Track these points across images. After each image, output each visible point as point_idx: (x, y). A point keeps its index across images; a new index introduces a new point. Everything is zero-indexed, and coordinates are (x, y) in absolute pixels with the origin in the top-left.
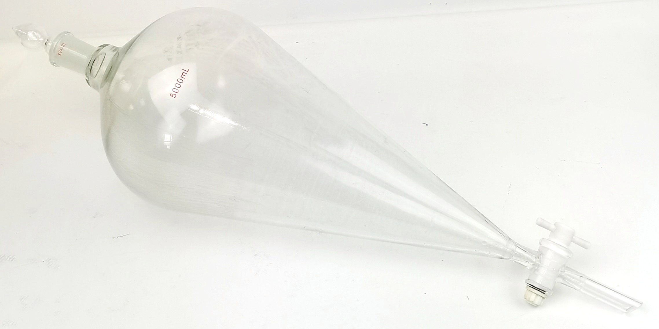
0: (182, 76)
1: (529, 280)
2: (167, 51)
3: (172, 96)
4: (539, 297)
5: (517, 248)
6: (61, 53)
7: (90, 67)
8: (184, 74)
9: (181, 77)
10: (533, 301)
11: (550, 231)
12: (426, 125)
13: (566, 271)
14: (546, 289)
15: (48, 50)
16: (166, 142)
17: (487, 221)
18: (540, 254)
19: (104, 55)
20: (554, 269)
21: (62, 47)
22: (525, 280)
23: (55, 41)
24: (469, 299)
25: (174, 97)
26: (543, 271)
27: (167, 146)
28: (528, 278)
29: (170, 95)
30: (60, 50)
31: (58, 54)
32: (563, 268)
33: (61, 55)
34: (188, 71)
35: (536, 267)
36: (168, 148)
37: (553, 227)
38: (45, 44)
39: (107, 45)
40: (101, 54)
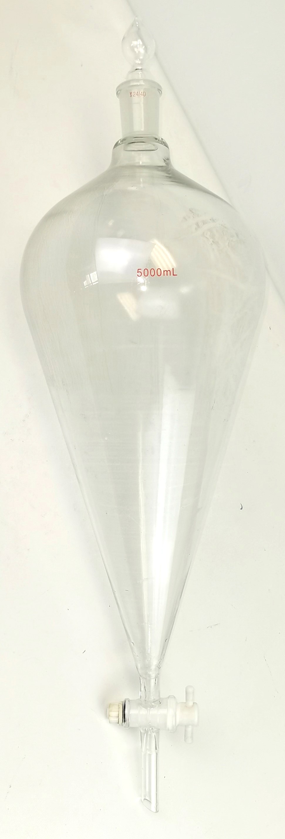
0: (166, 272)
1: (129, 701)
2: (192, 212)
3: (138, 272)
4: (117, 719)
5: (155, 679)
6: (133, 96)
7: (134, 140)
8: (169, 272)
9: (164, 271)
10: (111, 716)
11: (185, 702)
12: (241, 508)
13: (155, 734)
14: (128, 723)
15: (130, 78)
16: (89, 276)
17: (166, 640)
18: (159, 702)
19: (155, 149)
20: (150, 723)
21: (140, 93)
22: (128, 697)
23: (145, 80)
24: (84, 653)
25: (138, 275)
26: (143, 712)
27: (86, 281)
28: (131, 700)
29: (138, 269)
30: (136, 93)
31: (131, 93)
32: (155, 730)
33: (131, 97)
34: (173, 275)
35: (145, 703)
36: (84, 283)
37: (191, 704)
38: (136, 69)
39: (167, 146)
40: (154, 145)
